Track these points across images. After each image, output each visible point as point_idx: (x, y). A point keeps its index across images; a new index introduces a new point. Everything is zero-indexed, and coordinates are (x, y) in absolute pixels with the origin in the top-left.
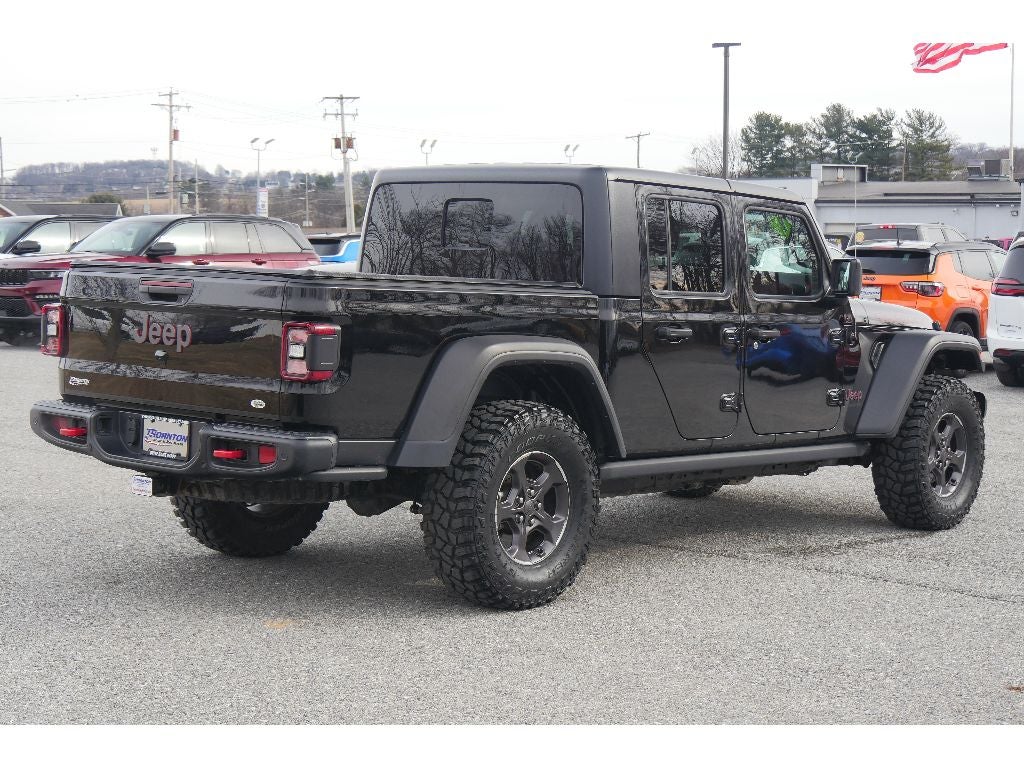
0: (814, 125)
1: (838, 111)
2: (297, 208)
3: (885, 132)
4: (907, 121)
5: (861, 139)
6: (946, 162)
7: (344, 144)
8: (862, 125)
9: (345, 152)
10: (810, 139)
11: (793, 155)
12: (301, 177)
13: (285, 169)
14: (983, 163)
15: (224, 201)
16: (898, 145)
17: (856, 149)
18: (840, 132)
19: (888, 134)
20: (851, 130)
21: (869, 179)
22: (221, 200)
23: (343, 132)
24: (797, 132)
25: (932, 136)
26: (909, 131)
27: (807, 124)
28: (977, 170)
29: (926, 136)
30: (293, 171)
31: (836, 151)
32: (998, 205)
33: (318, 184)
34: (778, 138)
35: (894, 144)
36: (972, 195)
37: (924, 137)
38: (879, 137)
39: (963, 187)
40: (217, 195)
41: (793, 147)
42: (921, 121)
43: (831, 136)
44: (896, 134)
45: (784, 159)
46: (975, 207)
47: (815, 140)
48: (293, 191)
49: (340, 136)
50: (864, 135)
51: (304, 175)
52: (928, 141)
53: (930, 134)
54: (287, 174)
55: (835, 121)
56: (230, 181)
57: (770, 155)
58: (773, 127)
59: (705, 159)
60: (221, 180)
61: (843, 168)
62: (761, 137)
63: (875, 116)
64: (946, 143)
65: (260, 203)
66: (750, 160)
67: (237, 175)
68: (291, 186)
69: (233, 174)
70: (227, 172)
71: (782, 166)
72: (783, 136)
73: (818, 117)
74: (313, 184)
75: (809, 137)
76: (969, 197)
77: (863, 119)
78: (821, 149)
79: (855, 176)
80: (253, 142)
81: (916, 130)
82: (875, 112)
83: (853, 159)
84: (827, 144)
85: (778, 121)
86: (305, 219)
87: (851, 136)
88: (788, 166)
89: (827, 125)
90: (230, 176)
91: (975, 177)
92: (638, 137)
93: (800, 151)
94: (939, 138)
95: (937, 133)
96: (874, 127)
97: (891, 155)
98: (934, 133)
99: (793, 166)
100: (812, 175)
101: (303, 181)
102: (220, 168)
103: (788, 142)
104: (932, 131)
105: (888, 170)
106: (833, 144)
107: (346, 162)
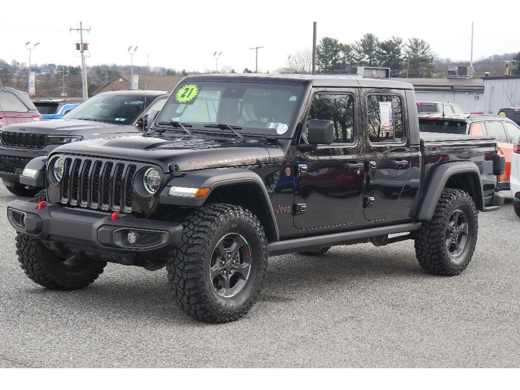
0: (357, 45)
1: (370, 37)
2: (58, 85)
3: (396, 50)
4: (409, 44)
5: (383, 54)
6: (432, 68)
7: (82, 47)
8: (383, 46)
9: (82, 52)
10: (354, 53)
11: (344, 62)
12: (60, 68)
13: (52, 63)
14: (456, 68)
15: (15, 80)
16: (404, 58)
17: (381, 59)
18: (371, 50)
19: (398, 52)
20: (377, 49)
21: (391, 77)
22: (13, 80)
23: (82, 40)
24: (346, 49)
25: (423, 53)
26: (410, 50)
27: (352, 45)
28: (453, 73)
29: (419, 54)
30: (57, 64)
31: (369, 60)
32: (467, 93)
33: (70, 72)
34: (336, 52)
35: (402, 57)
36: (452, 87)
37: (418, 54)
38: (394, 53)
39: (444, 81)
40: (11, 76)
41: (344, 58)
42: (416, 45)
43: (366, 52)
44: (402, 52)
45: (339, 64)
46: (454, 94)
47: (357, 54)
48: (56, 75)
49: (79, 42)
50: (384, 52)
51: (62, 66)
52: (421, 56)
53: (421, 52)
54: (54, 66)
55: (368, 43)
56: (20, 69)
57: (331, 62)
58: (332, 45)
59: (294, 63)
60: (15, 68)
61: (376, 69)
62: (326, 51)
63: (391, 41)
64: (431, 57)
65: (30, 81)
66: (320, 65)
67: (24, 66)
68: (56, 72)
69: (22, 65)
70: (18, 64)
71: (337, 68)
72: (339, 51)
73: (359, 41)
74: (68, 72)
75: (354, 52)
76: (450, 88)
77: (384, 42)
78: (360, 59)
79: (383, 74)
80: (26, 44)
81: (414, 49)
82: (391, 39)
83: (380, 65)
84: (364, 56)
85: (336, 42)
86: (62, 92)
87: (377, 52)
88: (341, 68)
89: (363, 45)
90: (20, 66)
91: (452, 76)
92: (257, 48)
93: (349, 60)
94: (428, 54)
95: (426, 51)
96: (390, 47)
97: (400, 63)
98: (424, 52)
99: (344, 68)
100: (358, 73)
101: (62, 70)
102: (14, 61)
103: (341, 54)
104: (423, 50)
105: (398, 72)
106: (367, 56)
107: (83, 58)
